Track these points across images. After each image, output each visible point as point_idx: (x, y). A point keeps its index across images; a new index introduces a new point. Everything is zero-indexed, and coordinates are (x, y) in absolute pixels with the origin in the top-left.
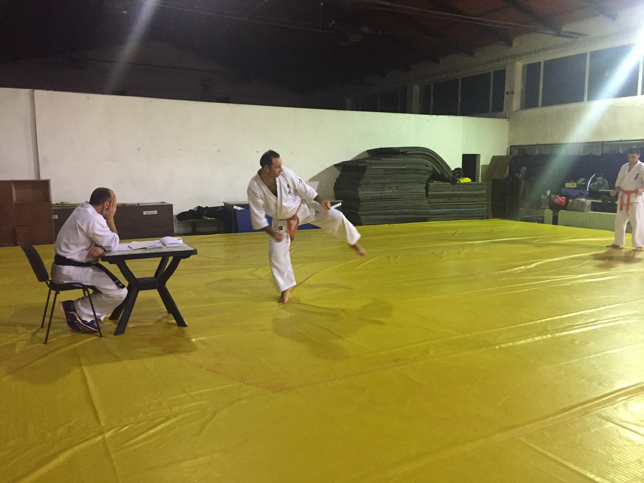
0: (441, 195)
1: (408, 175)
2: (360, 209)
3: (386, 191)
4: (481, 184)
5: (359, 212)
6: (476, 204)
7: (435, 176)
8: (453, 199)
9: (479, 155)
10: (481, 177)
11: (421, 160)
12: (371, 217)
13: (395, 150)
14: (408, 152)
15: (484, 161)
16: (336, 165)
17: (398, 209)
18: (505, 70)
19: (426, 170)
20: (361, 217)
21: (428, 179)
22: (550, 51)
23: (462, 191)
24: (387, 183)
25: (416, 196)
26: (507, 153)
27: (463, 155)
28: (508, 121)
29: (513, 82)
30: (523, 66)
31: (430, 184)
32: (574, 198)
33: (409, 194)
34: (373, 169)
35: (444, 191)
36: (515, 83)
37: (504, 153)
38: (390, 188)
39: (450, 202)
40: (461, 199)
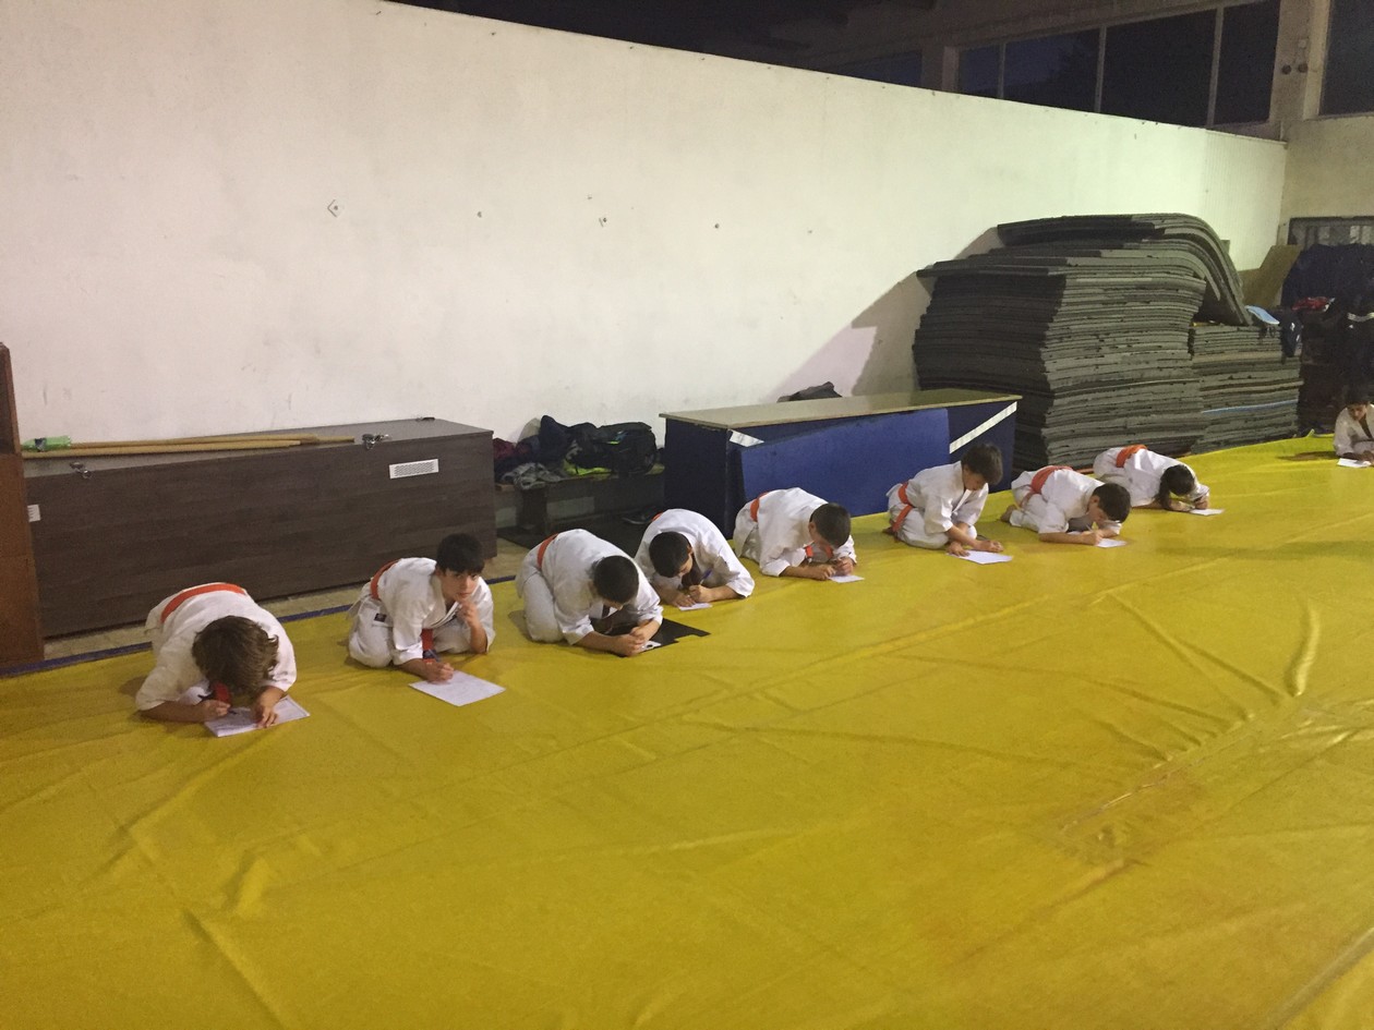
1: (1154, 306)
2: (1047, 422)
3: (1107, 358)
7: (1208, 308)
8: (1239, 375)
11: (1181, 255)
14: (1167, 232)
16: (920, 274)
17: (1137, 415)
19: (1192, 289)
21: (1195, 315)
28: (1286, 147)
29: (1308, 37)
31: (1198, 331)
33: (1157, 365)
35: (1222, 352)
39: (1231, 386)
40: (1253, 374)
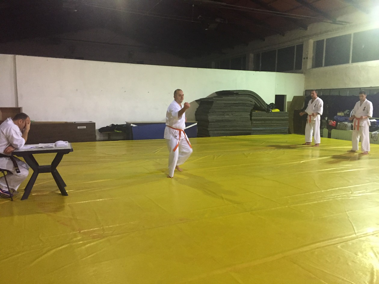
0: (260, 119)
1: (239, 107)
2: (209, 127)
3: (226, 117)
4: (286, 113)
5: (208, 129)
6: (282, 125)
7: (256, 108)
8: (268, 122)
9: (286, 95)
10: (287, 108)
11: (246, 98)
12: (216, 132)
13: (231, 92)
14: (239, 93)
15: (289, 99)
16: (196, 101)
17: (233, 127)
18: (303, 44)
19: (250, 104)
20: (210, 132)
21: (252, 109)
22: (329, 33)
23: (273, 117)
24: (226, 112)
25: (245, 120)
26: (304, 95)
27: (276, 95)
28: (304, 75)
29: (308, 52)
30: (314, 42)
31: (253, 112)
32: (341, 122)
33: (239, 118)
34: (217, 103)
35: (261, 117)
36: (309, 53)
37: (302, 95)
38: (228, 114)
39: (265, 124)
40: (272, 122)
